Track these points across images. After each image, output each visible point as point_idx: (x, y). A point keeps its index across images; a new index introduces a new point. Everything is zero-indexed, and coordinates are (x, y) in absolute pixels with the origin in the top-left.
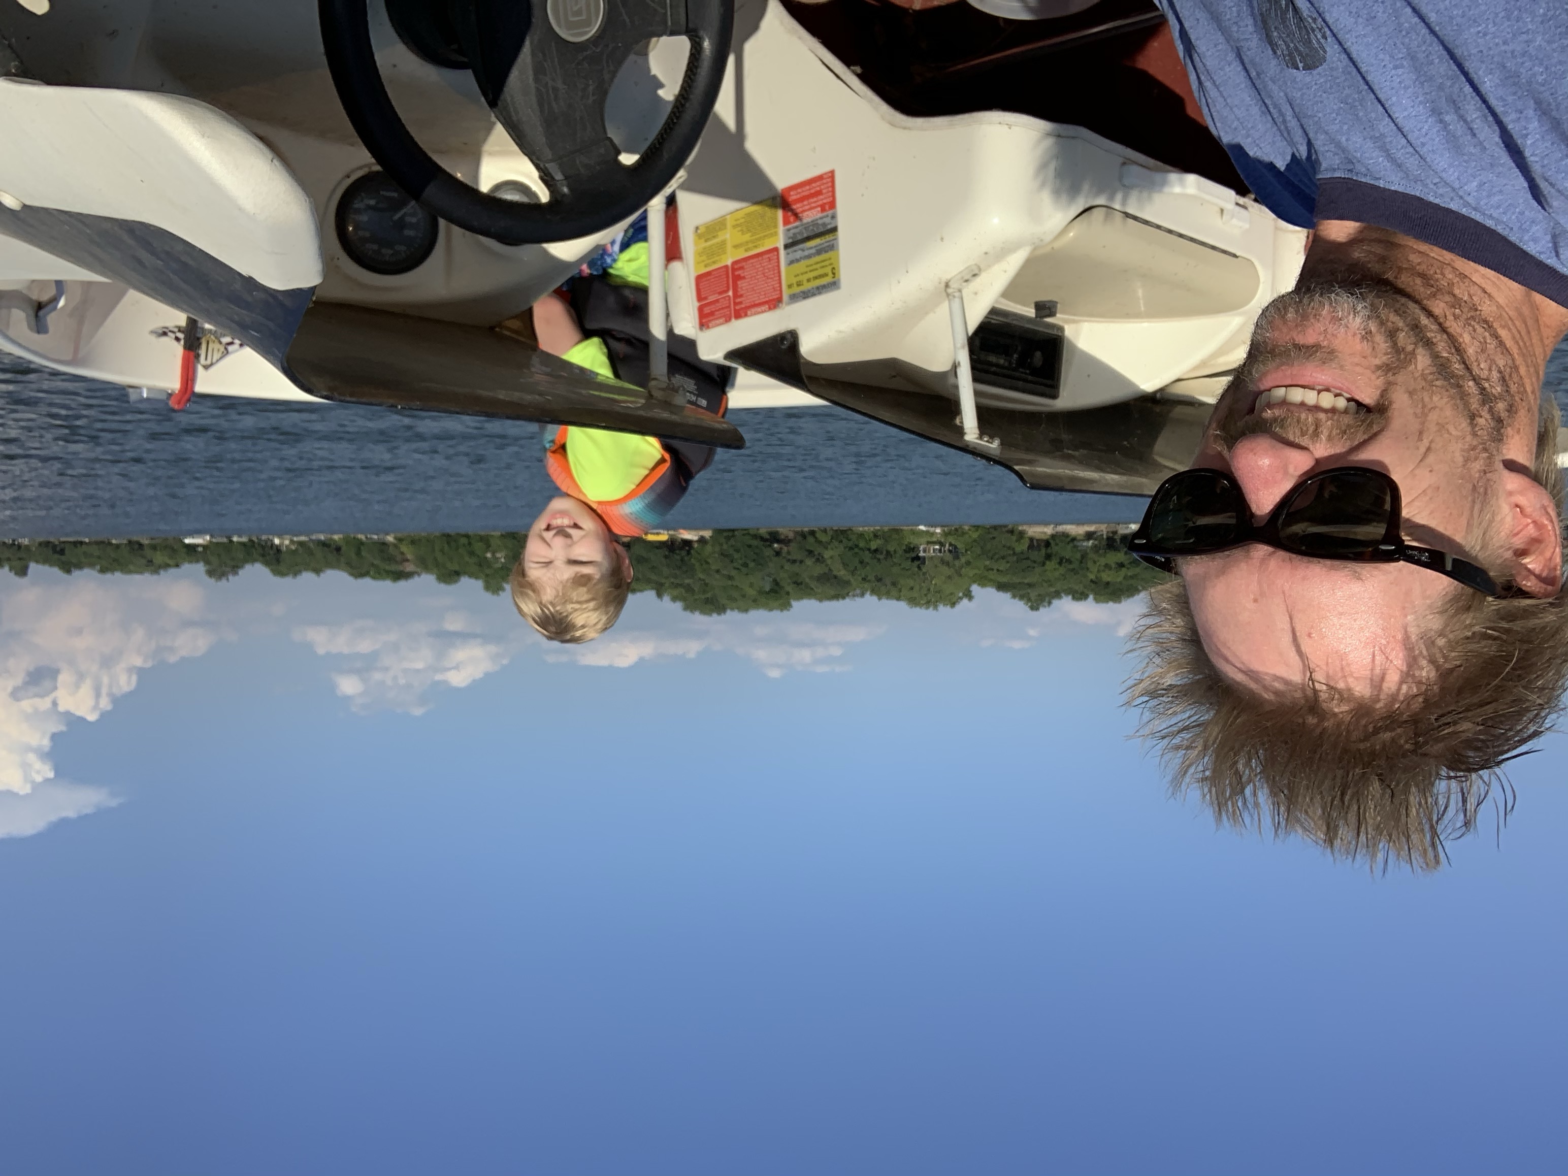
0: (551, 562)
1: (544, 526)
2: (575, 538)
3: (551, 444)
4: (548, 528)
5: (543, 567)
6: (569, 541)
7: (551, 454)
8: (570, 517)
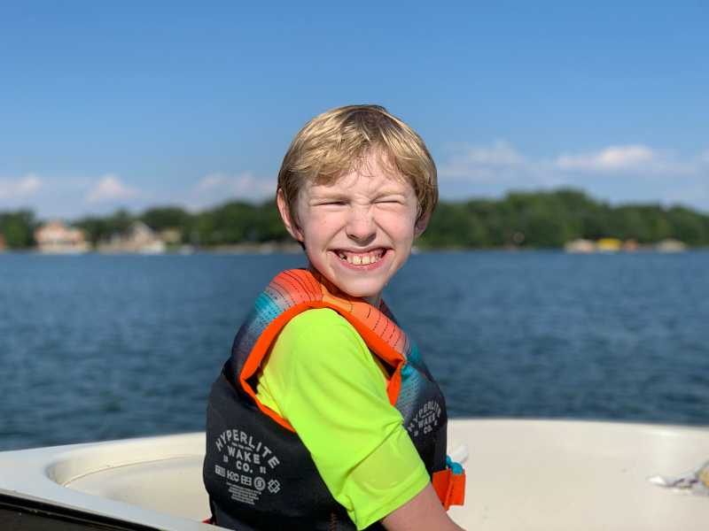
0: (373, 202)
1: (390, 254)
2: (342, 235)
3: (405, 373)
4: (384, 251)
5: (383, 195)
6: (350, 230)
7: (400, 357)
8: (352, 266)
